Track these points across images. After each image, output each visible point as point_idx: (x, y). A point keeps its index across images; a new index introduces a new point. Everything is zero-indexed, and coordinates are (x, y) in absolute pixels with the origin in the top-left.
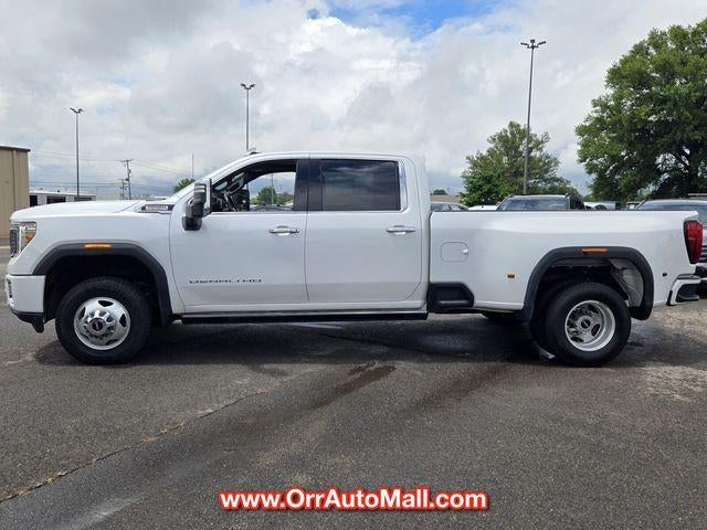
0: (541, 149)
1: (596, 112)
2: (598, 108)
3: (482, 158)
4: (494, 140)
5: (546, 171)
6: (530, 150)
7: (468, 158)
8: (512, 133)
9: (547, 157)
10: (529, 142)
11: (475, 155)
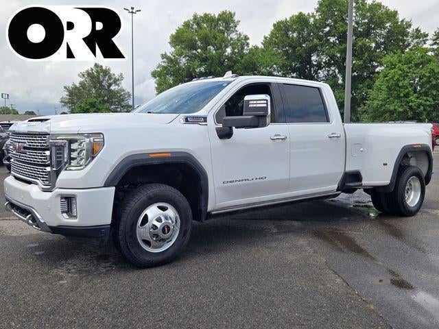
0: (118, 85)
1: (164, 62)
2: (165, 60)
3: (76, 88)
4: (83, 75)
5: (123, 101)
6: (110, 85)
7: (65, 87)
8: (97, 72)
9: (123, 90)
10: (110, 79)
11: (70, 85)
